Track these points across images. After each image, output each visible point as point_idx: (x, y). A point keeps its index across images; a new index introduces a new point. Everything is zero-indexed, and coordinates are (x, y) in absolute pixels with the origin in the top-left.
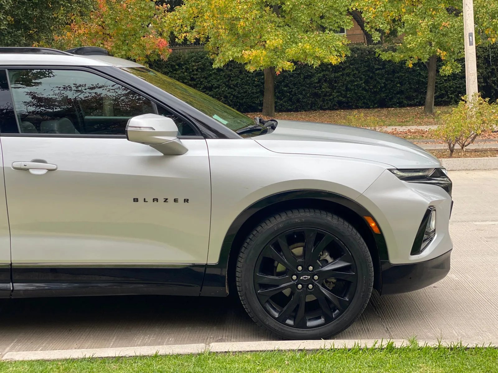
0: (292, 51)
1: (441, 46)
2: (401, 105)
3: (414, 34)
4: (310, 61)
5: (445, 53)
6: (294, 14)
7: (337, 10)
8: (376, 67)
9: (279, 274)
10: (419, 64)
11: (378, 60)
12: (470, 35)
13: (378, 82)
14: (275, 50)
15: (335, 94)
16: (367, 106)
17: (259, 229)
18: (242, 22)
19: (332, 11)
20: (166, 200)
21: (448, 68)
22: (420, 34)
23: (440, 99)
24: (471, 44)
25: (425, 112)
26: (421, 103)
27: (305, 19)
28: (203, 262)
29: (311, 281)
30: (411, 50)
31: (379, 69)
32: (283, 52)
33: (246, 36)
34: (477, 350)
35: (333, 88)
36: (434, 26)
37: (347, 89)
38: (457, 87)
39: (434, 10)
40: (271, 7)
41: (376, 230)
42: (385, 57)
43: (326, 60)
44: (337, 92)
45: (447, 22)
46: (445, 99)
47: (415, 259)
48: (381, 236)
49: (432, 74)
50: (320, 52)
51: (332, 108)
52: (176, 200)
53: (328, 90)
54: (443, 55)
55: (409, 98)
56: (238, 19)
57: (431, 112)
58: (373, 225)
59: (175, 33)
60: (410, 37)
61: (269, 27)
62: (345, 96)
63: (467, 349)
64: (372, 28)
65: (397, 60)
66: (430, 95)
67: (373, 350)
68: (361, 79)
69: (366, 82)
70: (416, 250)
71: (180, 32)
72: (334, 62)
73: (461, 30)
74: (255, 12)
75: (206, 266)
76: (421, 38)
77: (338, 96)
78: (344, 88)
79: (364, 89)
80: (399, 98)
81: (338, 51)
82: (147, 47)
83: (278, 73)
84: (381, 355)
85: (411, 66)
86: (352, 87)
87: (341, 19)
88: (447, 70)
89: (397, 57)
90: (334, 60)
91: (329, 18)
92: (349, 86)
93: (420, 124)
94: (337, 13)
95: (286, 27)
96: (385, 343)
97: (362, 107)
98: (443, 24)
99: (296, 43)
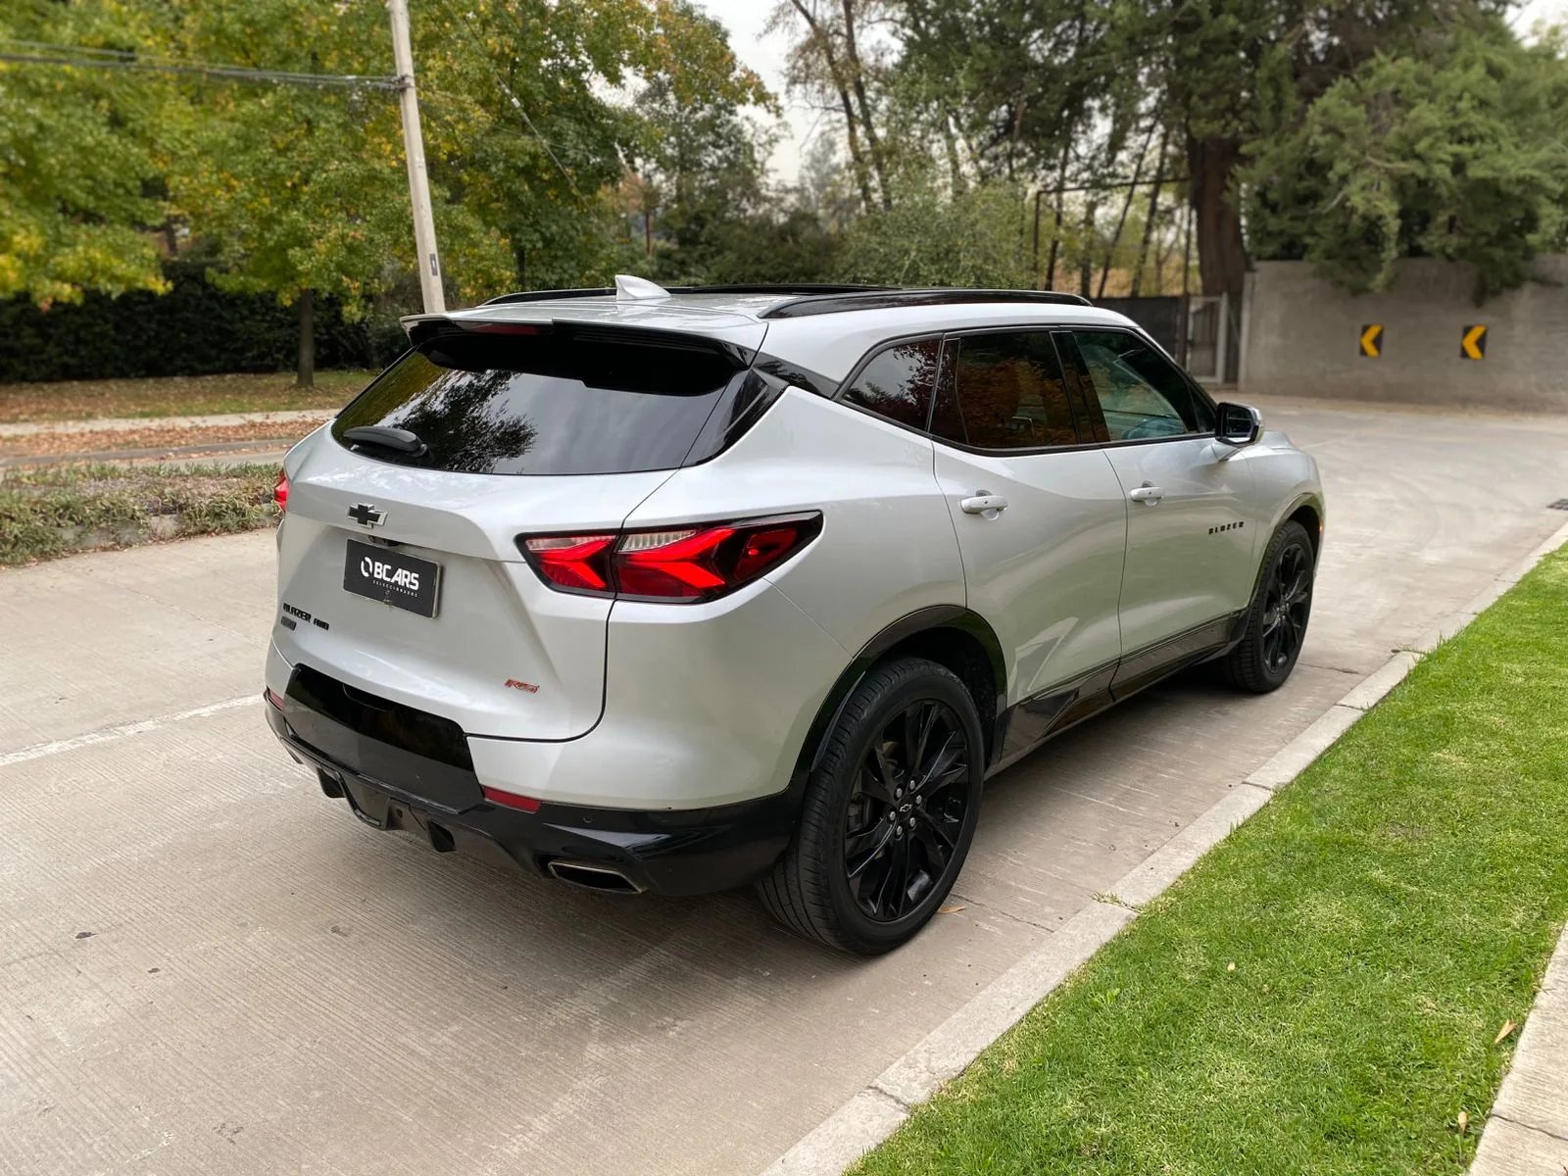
1: (344, 271)
2: (192, 373)
5: (356, 284)
13: (141, 328)
14: (32, 258)
15: (52, 350)
16: (122, 374)
23: (259, 362)
24: (435, 273)
25: (303, 384)
31: (141, 303)
32: (49, 260)
35: (46, 338)
37: (79, 341)
38: (286, 342)
42: (230, 282)
43: (139, 285)
44: (58, 345)
46: (268, 361)
51: (49, 379)
55: (205, 360)
57: (309, 383)
62: (74, 354)
65: (256, 290)
68: (107, 322)
69: (117, 328)
72: (160, 289)
77: (60, 355)
78: (71, 338)
79: (114, 341)
80: (185, 360)
85: (288, 302)
86: (90, 337)
88: (353, 313)
90: (159, 286)
92: (83, 334)
97: (111, 376)
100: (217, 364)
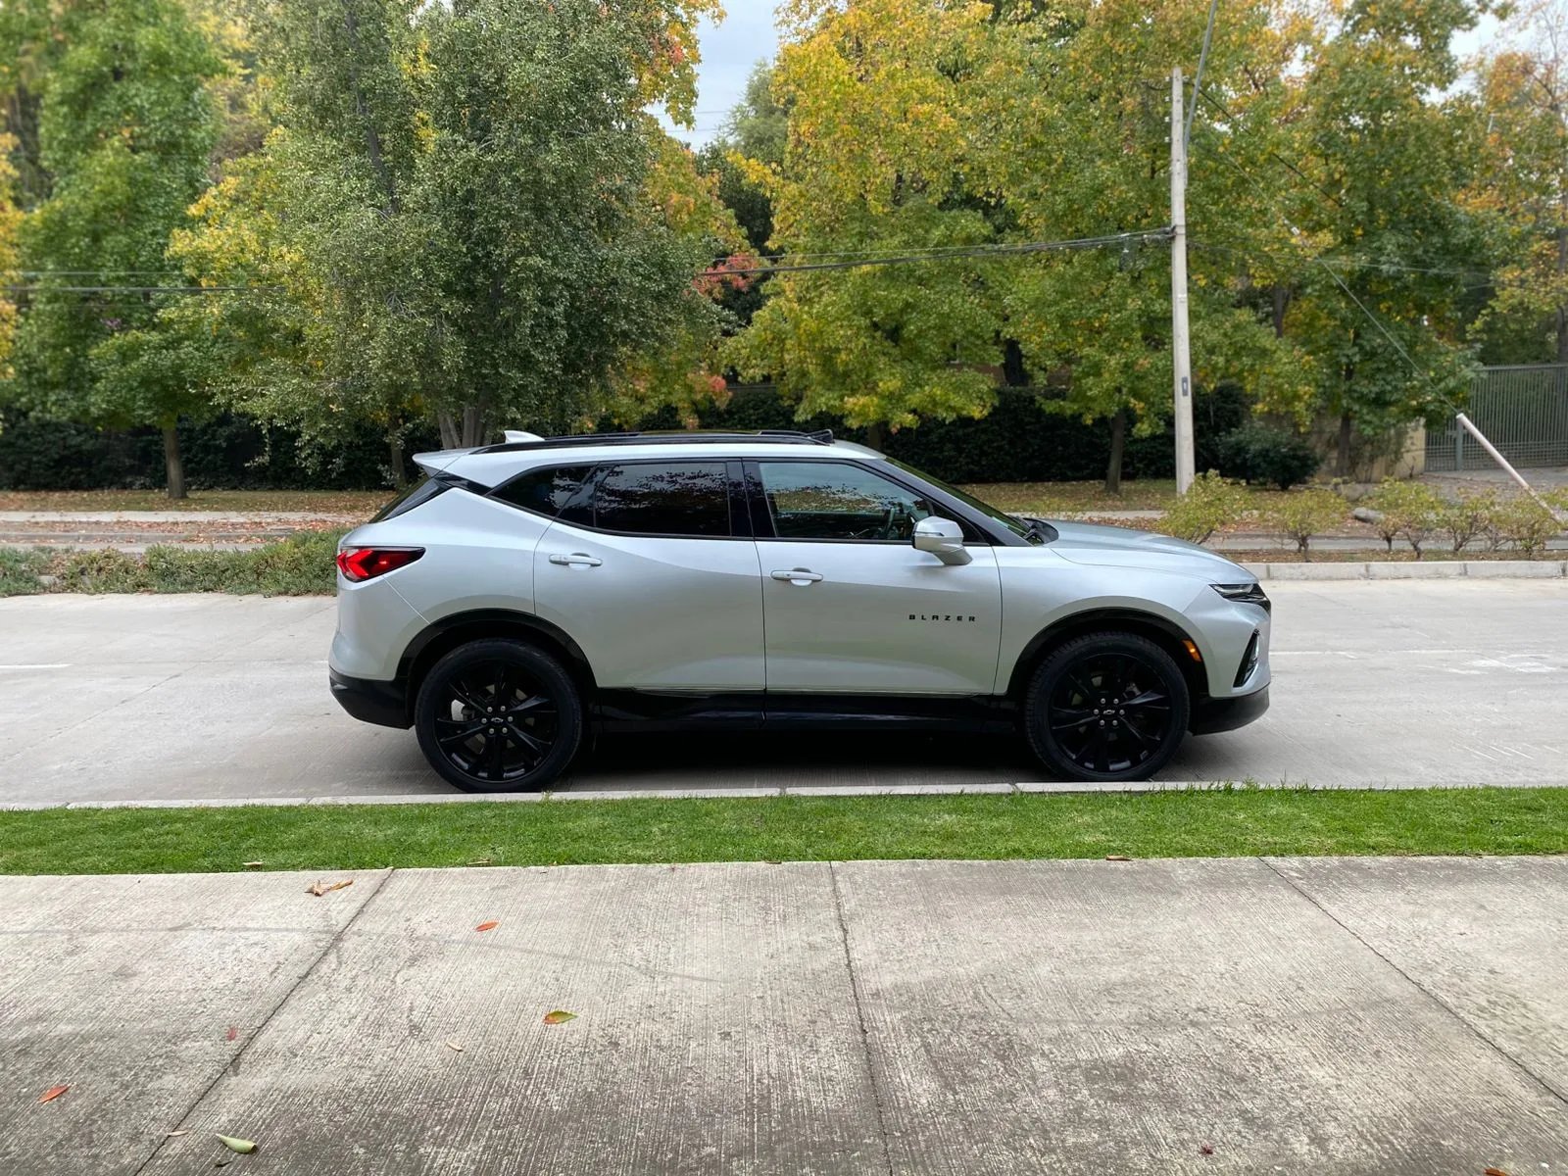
0: (915, 398)
1: (1136, 394)
2: (1064, 479)
3: (1098, 374)
4: (942, 414)
5: (1142, 405)
6: (919, 342)
7: (978, 337)
8: (1027, 419)
9: (1075, 707)
10: (1102, 421)
11: (1040, 412)
12: (1184, 380)
14: (890, 396)
16: (1010, 479)
17: (1056, 653)
18: (843, 356)
19: (972, 339)
20: (947, 618)
21: (1145, 426)
22: (1106, 375)
24: (1185, 393)
25: (1107, 490)
26: (1101, 475)
27: (934, 349)
28: (989, 691)
29: (1116, 716)
30: (1093, 399)
31: (1030, 423)
32: (901, 398)
33: (846, 374)
34: (1325, 792)
35: (960, 451)
36: (1126, 365)
37: (982, 453)
39: (1126, 340)
40: (884, 331)
41: (1197, 657)
42: (1050, 407)
43: (964, 413)
45: (1145, 362)
47: (1238, 691)
48: (1202, 664)
49: (1118, 434)
50: (956, 400)
52: (959, 618)
53: (953, 453)
54: (1138, 406)
56: (838, 350)
57: (1116, 490)
58: (1193, 650)
59: (738, 369)
60: (1091, 380)
61: (882, 362)
63: (1314, 791)
64: (1034, 365)
65: (1069, 412)
66: (1114, 466)
67: (1209, 791)
68: (1004, 438)
70: (1240, 680)
71: (746, 367)
72: (977, 415)
73: (1169, 372)
74: (863, 339)
75: (991, 698)
76: (1107, 381)
79: (1007, 453)
81: (981, 398)
82: (697, 388)
83: (894, 430)
84: (1219, 796)
85: (1089, 422)
87: (985, 350)
88: (1143, 429)
89: (1069, 408)
90: (977, 412)
91: (966, 349)
92: (985, 448)
93: (1102, 509)
94: (979, 342)
95: (906, 362)
96: (1222, 785)
98: (1141, 361)
99: (921, 386)
100: (1086, 472)
